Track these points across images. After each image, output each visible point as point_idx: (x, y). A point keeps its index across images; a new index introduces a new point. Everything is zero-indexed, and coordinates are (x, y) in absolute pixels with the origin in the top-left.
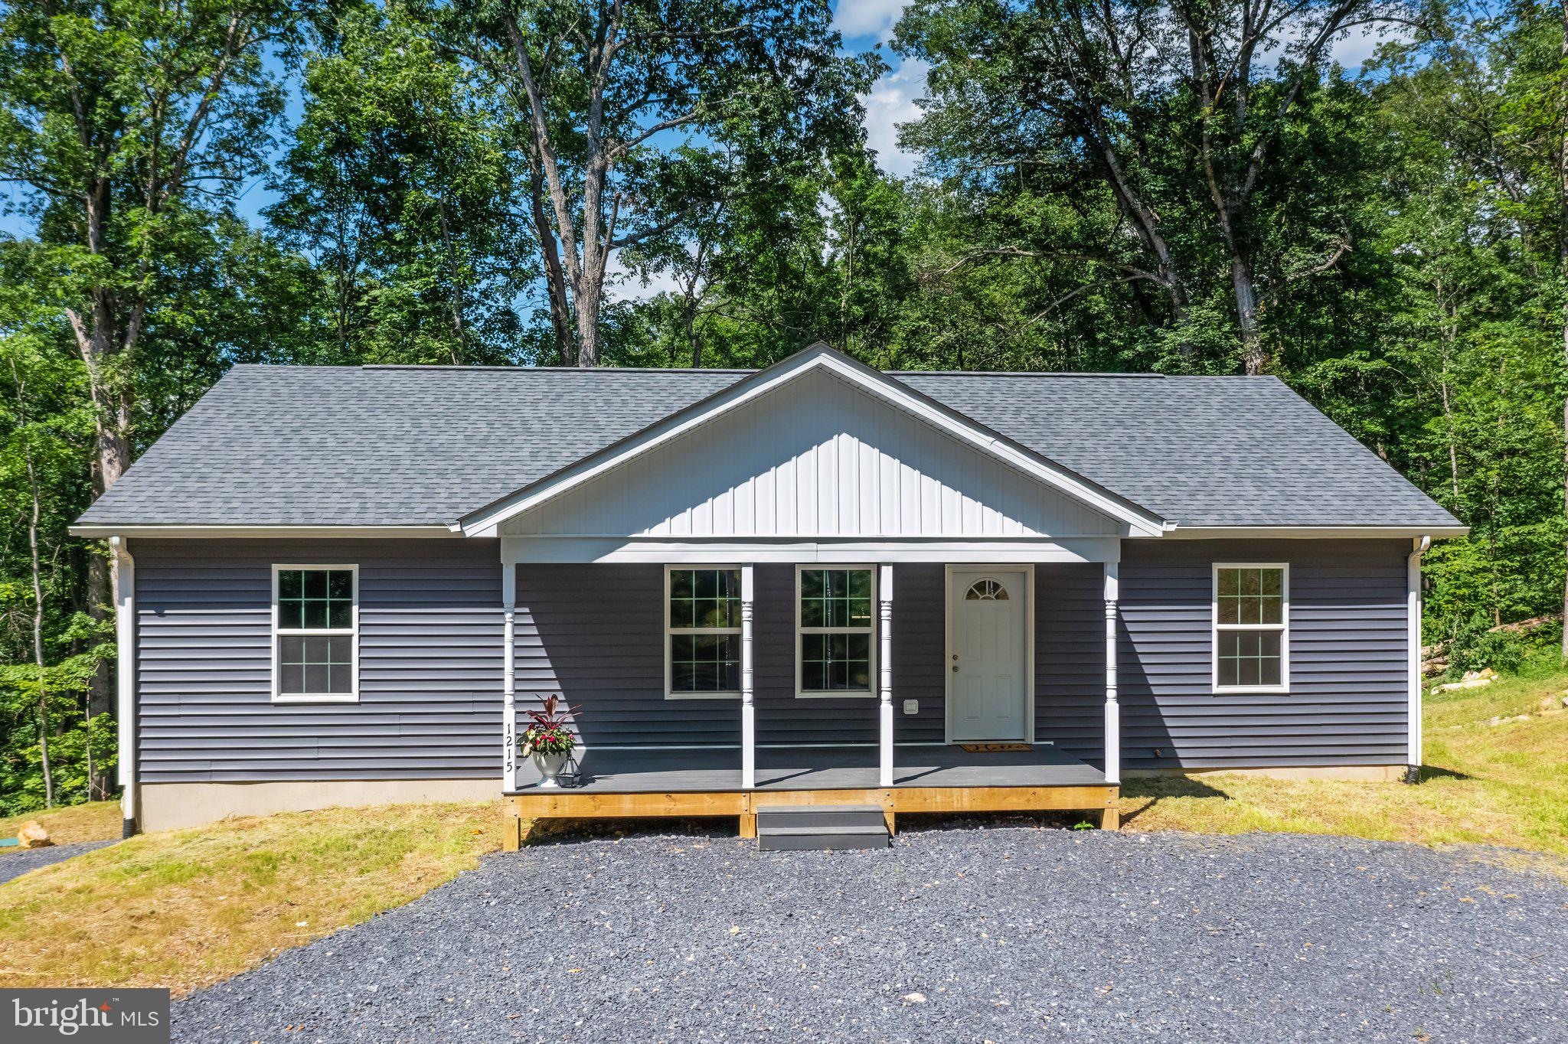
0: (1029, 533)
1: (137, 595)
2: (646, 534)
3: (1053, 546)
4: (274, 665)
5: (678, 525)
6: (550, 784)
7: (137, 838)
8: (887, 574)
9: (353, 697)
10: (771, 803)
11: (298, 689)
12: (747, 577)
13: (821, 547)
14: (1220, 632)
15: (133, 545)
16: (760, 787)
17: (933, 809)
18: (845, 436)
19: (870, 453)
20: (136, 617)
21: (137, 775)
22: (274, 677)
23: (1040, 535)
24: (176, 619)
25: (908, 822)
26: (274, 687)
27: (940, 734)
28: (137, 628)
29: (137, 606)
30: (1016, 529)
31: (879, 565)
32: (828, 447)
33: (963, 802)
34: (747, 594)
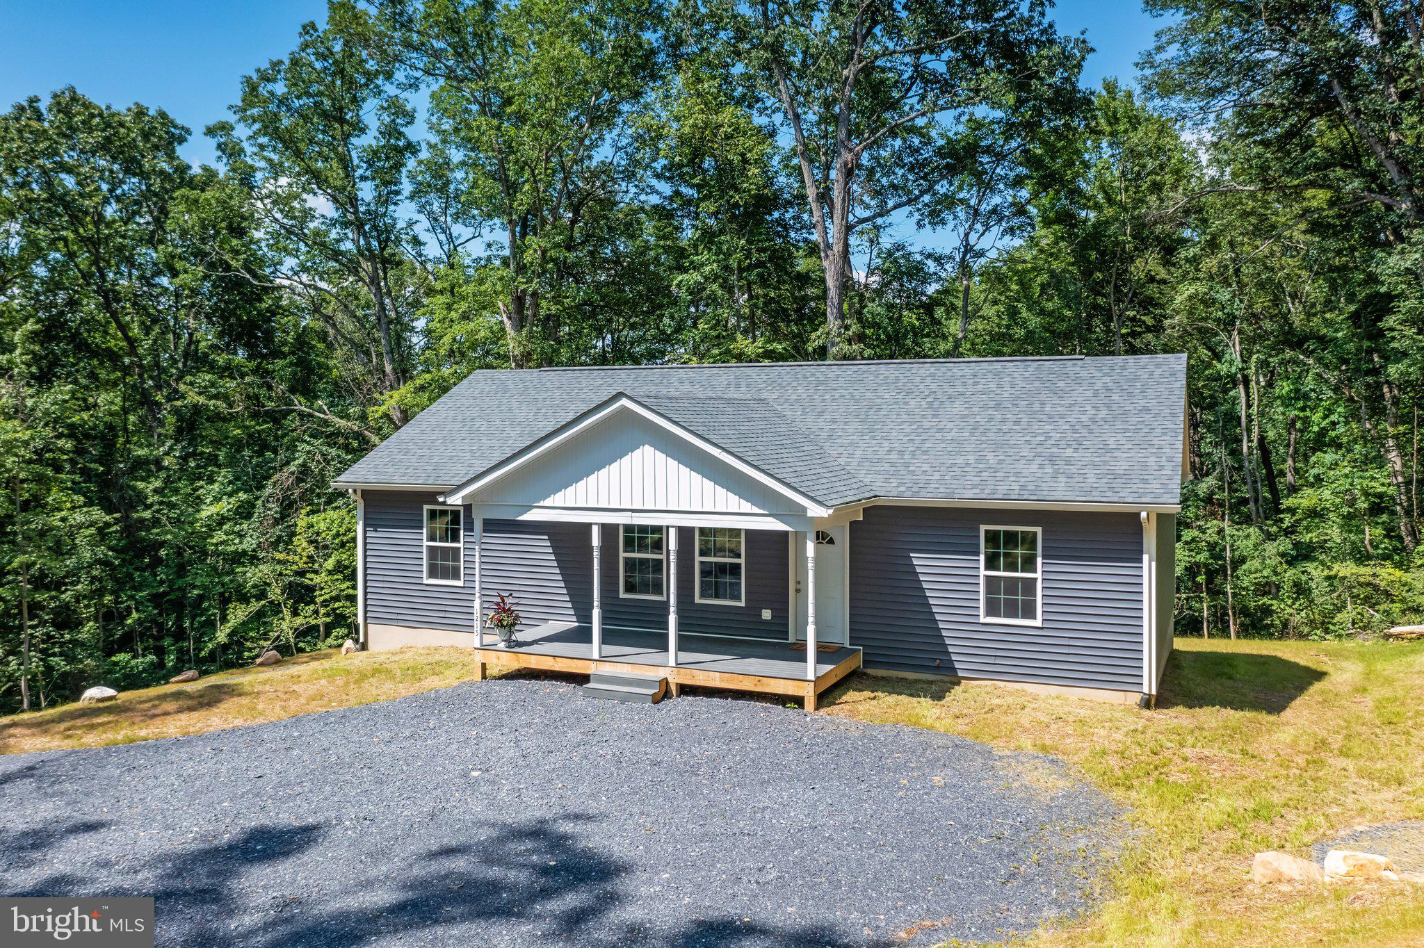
0: (756, 510)
1: (365, 519)
2: (541, 504)
3: (771, 519)
4: (425, 562)
5: (558, 499)
6: (502, 645)
7: (365, 653)
8: (672, 532)
9: (460, 583)
10: (607, 669)
11: (436, 577)
12: (595, 532)
13: (635, 514)
14: (987, 577)
15: (365, 494)
16: (603, 659)
17: (698, 684)
18: (647, 447)
19: (661, 456)
20: (365, 532)
21: (366, 618)
22: (425, 568)
23: (762, 512)
24: (383, 533)
25: (685, 690)
26: (425, 575)
27: (785, 634)
28: (365, 538)
29: (365, 526)
30: (746, 507)
31: (668, 527)
32: (637, 453)
33: (715, 681)
34: (596, 541)
